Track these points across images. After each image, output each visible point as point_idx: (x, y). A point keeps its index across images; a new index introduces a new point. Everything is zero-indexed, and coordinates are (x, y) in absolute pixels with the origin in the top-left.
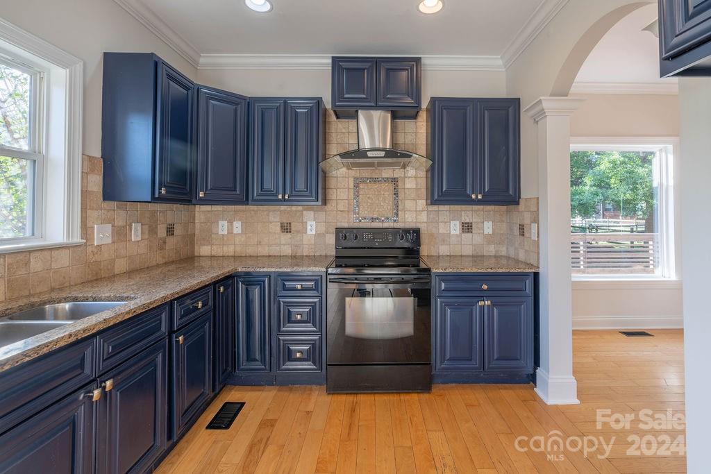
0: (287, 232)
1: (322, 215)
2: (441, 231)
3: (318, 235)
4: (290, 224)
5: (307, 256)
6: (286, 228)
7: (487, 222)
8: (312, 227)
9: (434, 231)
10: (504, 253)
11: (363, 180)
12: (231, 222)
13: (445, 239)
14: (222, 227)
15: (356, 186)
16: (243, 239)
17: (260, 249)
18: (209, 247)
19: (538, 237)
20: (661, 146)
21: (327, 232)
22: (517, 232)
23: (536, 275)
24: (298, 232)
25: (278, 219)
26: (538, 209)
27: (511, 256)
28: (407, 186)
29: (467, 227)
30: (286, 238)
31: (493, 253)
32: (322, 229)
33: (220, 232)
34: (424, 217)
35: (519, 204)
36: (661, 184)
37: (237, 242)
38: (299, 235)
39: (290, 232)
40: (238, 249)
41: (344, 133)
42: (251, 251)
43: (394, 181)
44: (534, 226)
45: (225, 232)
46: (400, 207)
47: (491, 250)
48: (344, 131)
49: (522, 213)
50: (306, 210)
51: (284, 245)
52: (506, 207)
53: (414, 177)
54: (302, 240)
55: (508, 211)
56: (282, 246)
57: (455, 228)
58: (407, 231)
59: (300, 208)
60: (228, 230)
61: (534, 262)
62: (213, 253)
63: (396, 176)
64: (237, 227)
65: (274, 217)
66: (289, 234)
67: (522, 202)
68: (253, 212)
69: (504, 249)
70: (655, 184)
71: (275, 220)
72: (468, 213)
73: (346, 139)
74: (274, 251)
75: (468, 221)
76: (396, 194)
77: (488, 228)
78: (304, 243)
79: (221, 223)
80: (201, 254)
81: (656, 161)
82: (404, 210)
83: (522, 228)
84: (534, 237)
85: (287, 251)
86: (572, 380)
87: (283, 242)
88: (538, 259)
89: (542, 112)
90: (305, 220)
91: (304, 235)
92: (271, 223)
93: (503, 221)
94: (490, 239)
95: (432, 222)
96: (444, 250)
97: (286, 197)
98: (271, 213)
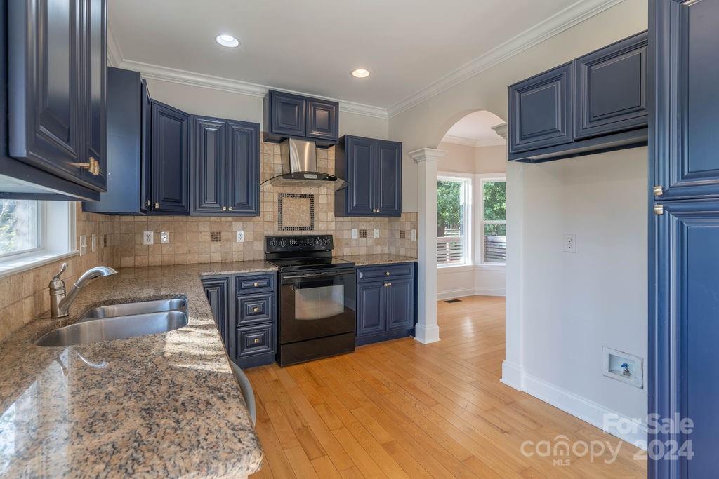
0: (217, 241)
1: (250, 225)
2: (345, 237)
3: (247, 243)
4: (220, 233)
5: (236, 262)
6: (216, 237)
7: (377, 229)
8: (241, 236)
9: (340, 237)
10: (386, 252)
11: (287, 195)
12: (158, 233)
13: (348, 243)
14: (148, 238)
15: (280, 201)
16: (171, 249)
17: (189, 257)
18: (132, 258)
19: (417, 238)
20: (465, 179)
21: (255, 239)
22: (398, 235)
23: (416, 264)
24: (227, 240)
25: (207, 229)
26: (417, 220)
27: (392, 253)
28: (321, 201)
29: (363, 234)
30: (216, 246)
31: (379, 252)
32: (251, 237)
33: (146, 243)
34: (333, 226)
35: (400, 216)
36: (465, 203)
37: (165, 252)
38: (229, 243)
39: (220, 241)
40: (166, 259)
41: (269, 154)
42: (179, 259)
43: (311, 197)
44: (414, 232)
45: (152, 242)
46: (315, 219)
47: (378, 250)
48: (269, 152)
49: (404, 223)
50: (236, 221)
51: (214, 253)
52: (387, 218)
53: (326, 194)
54: (231, 248)
55: (389, 222)
56: (212, 254)
57: (354, 234)
58: (323, 237)
59: (230, 219)
60: (155, 239)
61: (413, 255)
62: (137, 264)
63: (312, 193)
64: (165, 238)
65: (204, 227)
66: (219, 242)
67: (403, 216)
68: (181, 223)
69: (387, 248)
70: (461, 204)
71: (205, 230)
72: (364, 223)
73: (272, 160)
74: (204, 258)
75: (363, 229)
76: (312, 208)
77: (377, 233)
78: (234, 250)
79: (146, 233)
80: (122, 266)
81: (462, 188)
82: (318, 221)
83: (403, 234)
84: (414, 239)
85: (217, 257)
86: (437, 327)
87: (213, 250)
88: (417, 253)
89: (424, 157)
90: (234, 229)
91: (234, 243)
92: (201, 233)
93: (385, 229)
94: (377, 242)
95: (339, 230)
96: (347, 251)
97: (230, 209)
98: (201, 223)
